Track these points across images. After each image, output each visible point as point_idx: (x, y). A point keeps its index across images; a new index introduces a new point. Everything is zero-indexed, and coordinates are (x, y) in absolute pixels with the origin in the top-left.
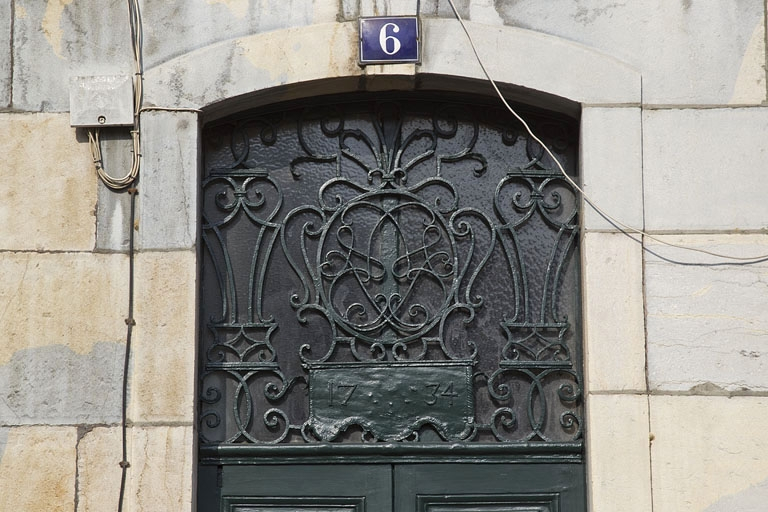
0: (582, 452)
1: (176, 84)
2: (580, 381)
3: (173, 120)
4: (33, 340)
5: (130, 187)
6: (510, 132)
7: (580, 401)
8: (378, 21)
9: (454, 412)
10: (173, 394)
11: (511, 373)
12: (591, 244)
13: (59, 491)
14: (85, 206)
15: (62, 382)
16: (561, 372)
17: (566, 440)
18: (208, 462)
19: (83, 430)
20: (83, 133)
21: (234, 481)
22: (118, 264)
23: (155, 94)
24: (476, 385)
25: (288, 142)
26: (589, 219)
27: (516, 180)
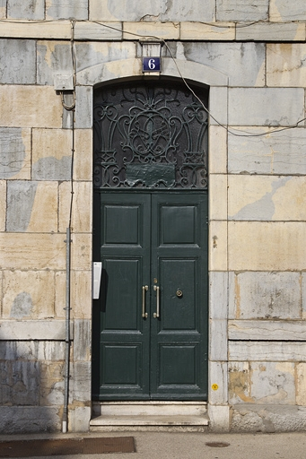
0: (207, 191)
1: (86, 77)
2: (207, 170)
3: (86, 88)
4: (44, 155)
5: (72, 109)
6: (187, 93)
7: (207, 176)
8: (148, 59)
9: (169, 179)
10: (86, 172)
11: (187, 167)
12: (211, 129)
13: (53, 200)
14: (59, 115)
15: (53, 168)
16: (201, 167)
17: (203, 187)
18: (97, 193)
19: (60, 182)
20: (58, 92)
21: (104, 198)
22: (69, 132)
23: (80, 80)
24: (176, 170)
25: (119, 95)
26: (211, 121)
27: (189, 108)
